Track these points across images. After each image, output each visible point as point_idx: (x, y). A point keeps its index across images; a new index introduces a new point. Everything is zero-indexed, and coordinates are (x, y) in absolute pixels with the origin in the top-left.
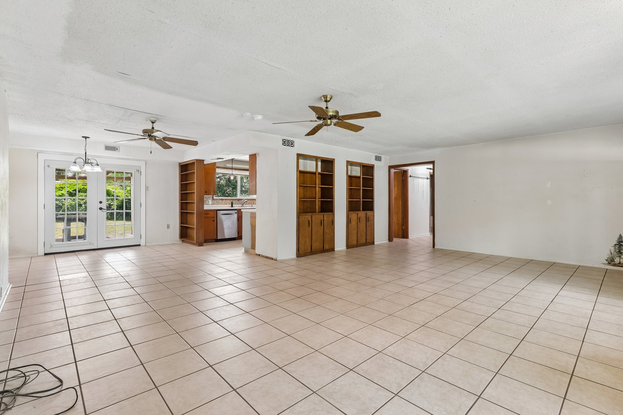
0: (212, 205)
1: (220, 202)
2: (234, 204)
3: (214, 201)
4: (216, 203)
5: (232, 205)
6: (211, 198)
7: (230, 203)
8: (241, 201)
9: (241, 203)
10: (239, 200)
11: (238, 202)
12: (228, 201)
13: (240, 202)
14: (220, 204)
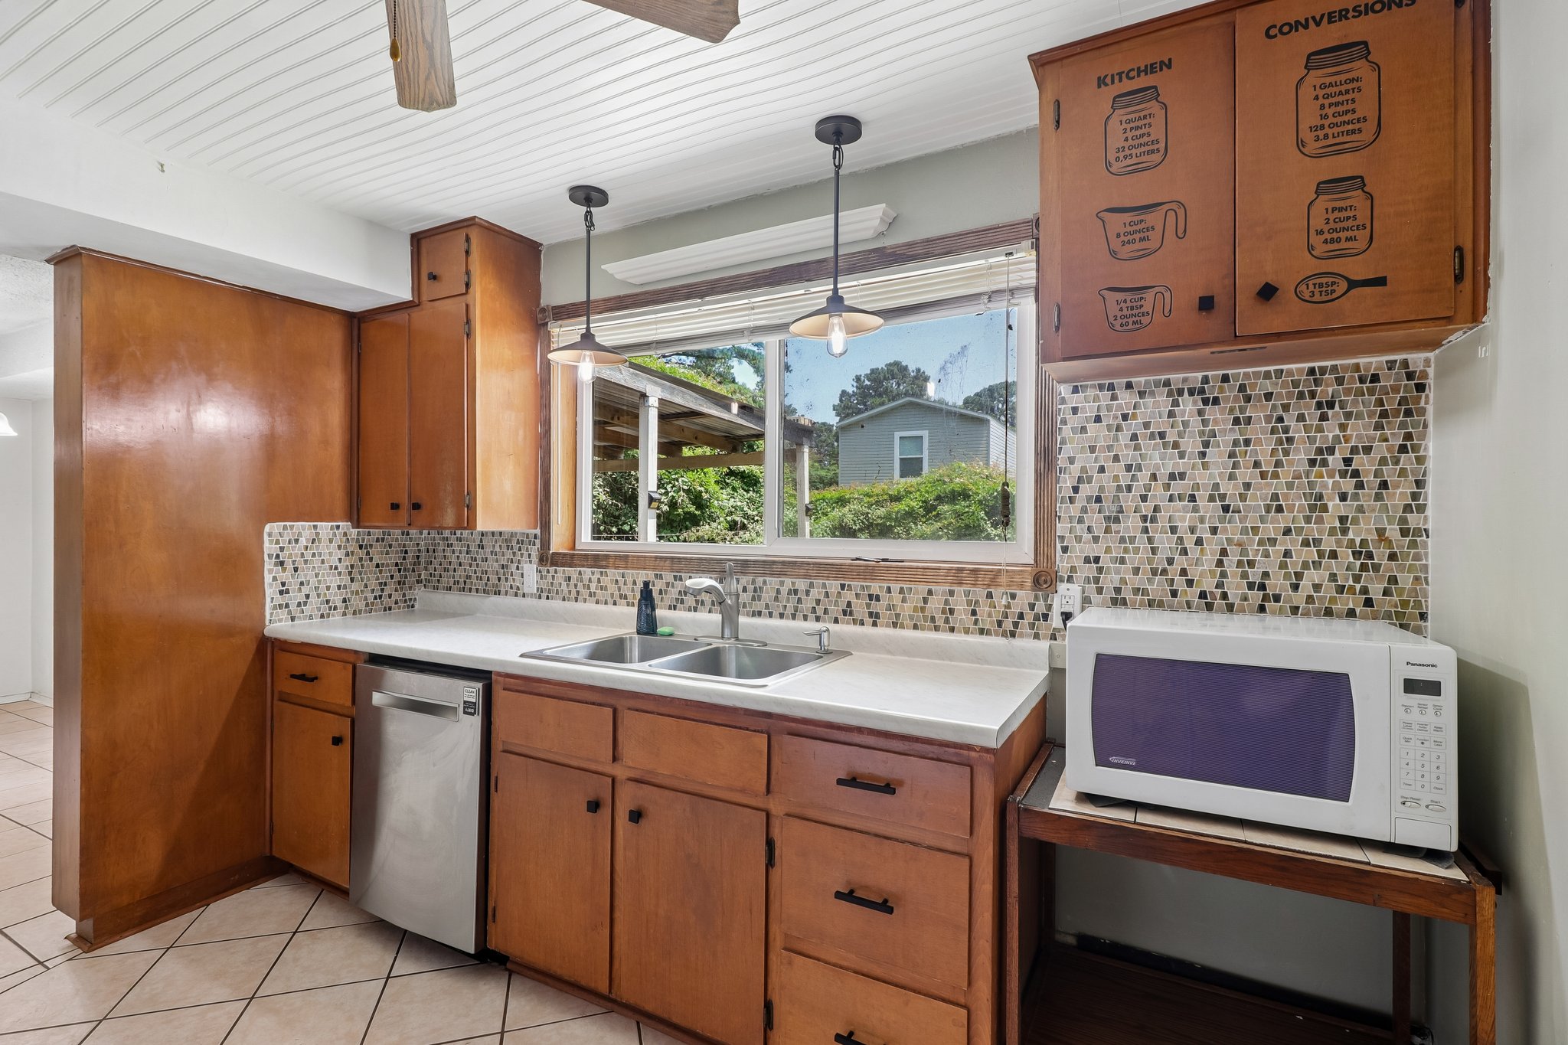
0: (541, 601)
3: (552, 569)
4: (564, 586)
6: (536, 552)
14: (588, 598)
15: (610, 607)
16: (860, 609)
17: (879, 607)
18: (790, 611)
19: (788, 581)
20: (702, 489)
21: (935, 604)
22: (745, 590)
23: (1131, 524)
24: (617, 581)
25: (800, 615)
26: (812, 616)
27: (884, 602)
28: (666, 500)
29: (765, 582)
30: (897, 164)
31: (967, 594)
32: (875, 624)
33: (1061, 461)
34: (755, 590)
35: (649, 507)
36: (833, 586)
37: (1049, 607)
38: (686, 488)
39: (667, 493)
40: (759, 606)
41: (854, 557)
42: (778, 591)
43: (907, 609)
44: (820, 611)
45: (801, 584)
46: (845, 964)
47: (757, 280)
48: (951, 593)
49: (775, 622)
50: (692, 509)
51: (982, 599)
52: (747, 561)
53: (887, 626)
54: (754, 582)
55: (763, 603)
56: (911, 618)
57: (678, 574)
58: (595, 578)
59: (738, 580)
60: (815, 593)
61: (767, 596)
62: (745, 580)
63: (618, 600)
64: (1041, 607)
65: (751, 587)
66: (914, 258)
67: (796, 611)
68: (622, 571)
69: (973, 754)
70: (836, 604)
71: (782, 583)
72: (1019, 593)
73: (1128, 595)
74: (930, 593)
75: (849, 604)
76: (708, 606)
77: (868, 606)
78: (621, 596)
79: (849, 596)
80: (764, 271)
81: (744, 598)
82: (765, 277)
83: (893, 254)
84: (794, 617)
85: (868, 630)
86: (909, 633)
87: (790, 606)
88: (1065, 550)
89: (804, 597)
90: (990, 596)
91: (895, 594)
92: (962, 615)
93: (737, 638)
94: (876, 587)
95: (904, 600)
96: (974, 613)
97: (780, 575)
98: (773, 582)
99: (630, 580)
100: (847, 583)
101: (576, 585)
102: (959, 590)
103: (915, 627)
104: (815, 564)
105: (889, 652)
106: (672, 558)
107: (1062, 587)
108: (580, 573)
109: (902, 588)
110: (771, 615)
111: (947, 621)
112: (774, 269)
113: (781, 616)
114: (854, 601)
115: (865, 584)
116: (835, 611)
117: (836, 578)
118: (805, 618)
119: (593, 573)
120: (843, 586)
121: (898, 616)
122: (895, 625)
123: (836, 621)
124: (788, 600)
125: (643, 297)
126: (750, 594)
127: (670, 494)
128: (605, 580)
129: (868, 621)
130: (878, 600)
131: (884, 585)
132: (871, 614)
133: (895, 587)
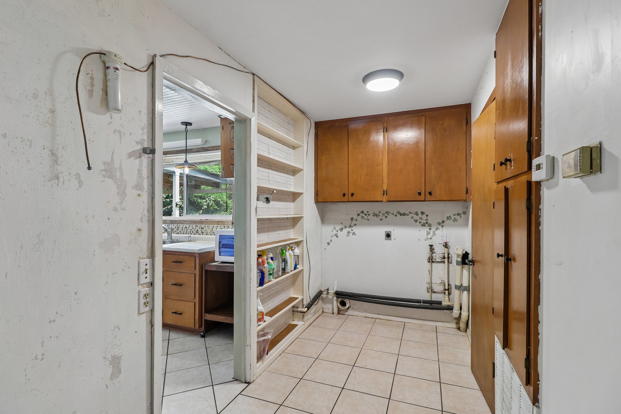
16: (200, 232)
17: (203, 230)
18: (185, 232)
19: (185, 225)
20: (220, 200)
21: (214, 229)
25: (187, 233)
28: (206, 204)
29: (180, 226)
30: (207, 128)
31: (220, 227)
32: (203, 234)
34: (178, 228)
35: (176, 207)
36: (194, 226)
38: (213, 199)
39: (206, 201)
40: (178, 231)
42: (183, 228)
43: (209, 231)
44: (191, 232)
45: (188, 226)
46: (175, 299)
47: (178, 152)
48: (217, 227)
49: (182, 235)
50: (216, 207)
53: (205, 235)
54: (177, 226)
55: (179, 231)
56: (210, 233)
59: (174, 225)
60: (191, 228)
61: (180, 229)
62: (175, 225)
65: (177, 227)
66: (210, 150)
69: (195, 254)
70: (195, 230)
71: (183, 226)
72: (230, 226)
74: (213, 227)
77: (201, 230)
79: (197, 228)
80: (179, 150)
81: (175, 229)
83: (206, 149)
84: (186, 234)
85: (201, 236)
86: (209, 236)
87: (185, 231)
89: (188, 229)
90: (224, 227)
91: (207, 227)
93: (172, 239)
94: (203, 226)
95: (208, 229)
97: (183, 224)
98: (181, 225)
103: (211, 235)
104: (190, 221)
105: (205, 241)
110: (181, 233)
112: (181, 150)
113: (183, 233)
114: (198, 229)
115: (201, 225)
116: (195, 232)
117: (195, 224)
118: (188, 234)
120: (196, 226)
121: (207, 232)
122: (207, 234)
123: (195, 234)
124: (185, 230)
126: (176, 228)
127: (208, 202)
129: (201, 234)
130: (203, 229)
131: (205, 225)
132: (202, 232)
133: (207, 226)
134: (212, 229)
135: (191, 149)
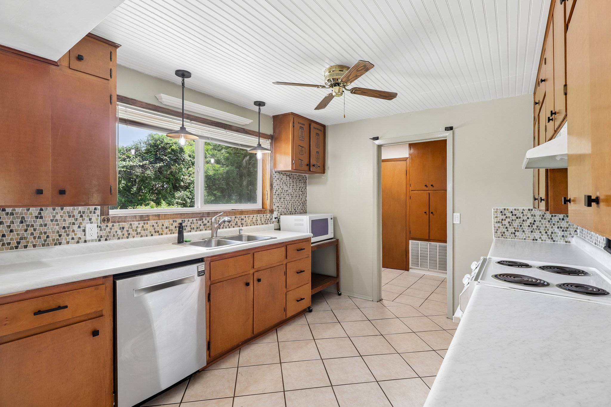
0: (103, 242)
1: (134, 227)
2: (188, 229)
3: (110, 225)
4: (119, 232)
5: (181, 233)
6: (96, 217)
7: (172, 228)
8: (208, 219)
9: (208, 224)
10: (201, 216)
11: (200, 222)
12: (167, 223)
13: (205, 222)
14: (135, 235)
15: (149, 238)
16: (239, 224)
17: (243, 222)
21: (254, 219)
22: (208, 222)
23: (282, 199)
24: (153, 226)
25: (224, 227)
26: (228, 227)
27: (244, 220)
33: (274, 187)
36: (233, 217)
37: (272, 217)
41: (231, 209)
43: (249, 221)
44: (230, 225)
47: (212, 123)
48: (257, 216)
51: (262, 217)
52: (209, 212)
53: (245, 226)
57: (184, 219)
58: (141, 225)
59: (206, 219)
63: (154, 234)
64: (271, 218)
66: (250, 134)
67: (224, 226)
68: (156, 221)
70: (234, 222)
72: (268, 215)
73: (282, 213)
74: (253, 217)
75: (237, 222)
76: (195, 229)
77: (241, 222)
78: (155, 232)
79: (237, 220)
80: (215, 121)
82: (215, 123)
83: (246, 131)
86: (250, 227)
88: (274, 205)
90: (264, 216)
91: (247, 218)
92: (259, 221)
94: (243, 217)
95: (249, 219)
96: (261, 220)
99: (160, 224)
100: (236, 216)
101: (128, 231)
102: (259, 215)
103: (251, 225)
106: (181, 214)
107: (274, 212)
108: (131, 225)
109: (248, 216)
111: (256, 223)
114: (238, 221)
115: (240, 216)
116: (234, 224)
117: (234, 215)
119: (139, 224)
120: (235, 217)
121: (247, 223)
122: (247, 226)
123: (234, 227)
125: (167, 110)
128: (146, 226)
129: (241, 226)
130: (243, 220)
131: (245, 216)
132: (241, 224)
133: (247, 216)
134: (252, 219)
135: (230, 125)
